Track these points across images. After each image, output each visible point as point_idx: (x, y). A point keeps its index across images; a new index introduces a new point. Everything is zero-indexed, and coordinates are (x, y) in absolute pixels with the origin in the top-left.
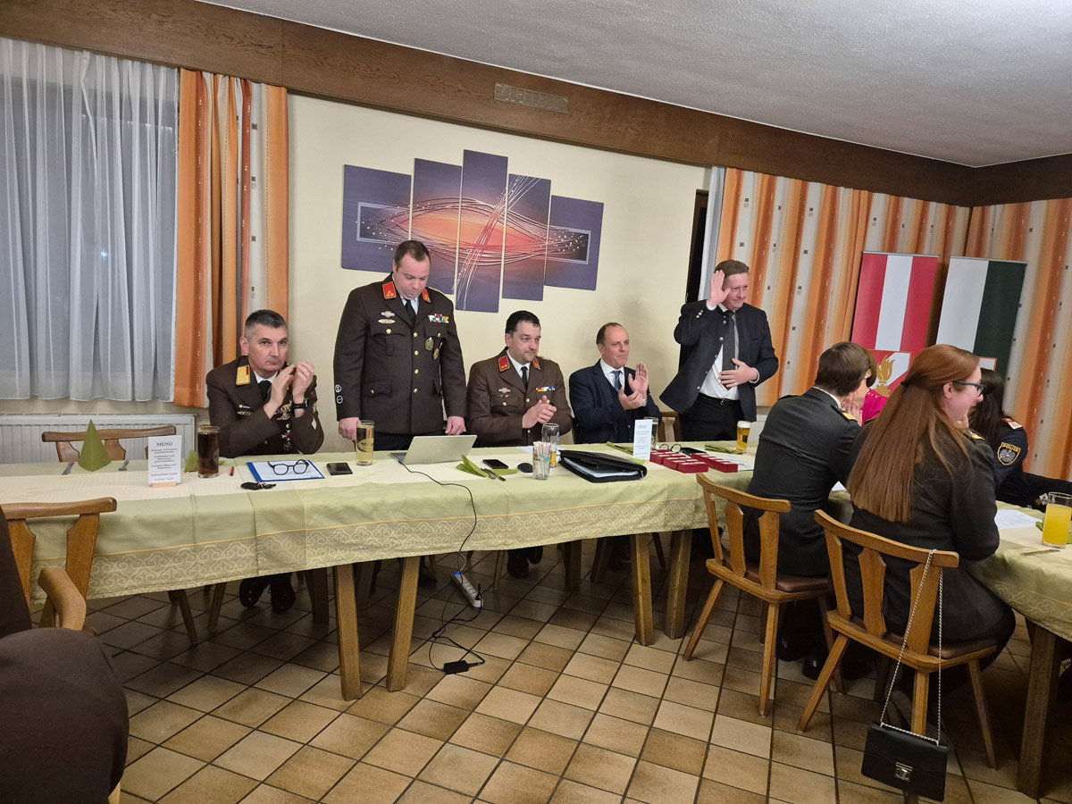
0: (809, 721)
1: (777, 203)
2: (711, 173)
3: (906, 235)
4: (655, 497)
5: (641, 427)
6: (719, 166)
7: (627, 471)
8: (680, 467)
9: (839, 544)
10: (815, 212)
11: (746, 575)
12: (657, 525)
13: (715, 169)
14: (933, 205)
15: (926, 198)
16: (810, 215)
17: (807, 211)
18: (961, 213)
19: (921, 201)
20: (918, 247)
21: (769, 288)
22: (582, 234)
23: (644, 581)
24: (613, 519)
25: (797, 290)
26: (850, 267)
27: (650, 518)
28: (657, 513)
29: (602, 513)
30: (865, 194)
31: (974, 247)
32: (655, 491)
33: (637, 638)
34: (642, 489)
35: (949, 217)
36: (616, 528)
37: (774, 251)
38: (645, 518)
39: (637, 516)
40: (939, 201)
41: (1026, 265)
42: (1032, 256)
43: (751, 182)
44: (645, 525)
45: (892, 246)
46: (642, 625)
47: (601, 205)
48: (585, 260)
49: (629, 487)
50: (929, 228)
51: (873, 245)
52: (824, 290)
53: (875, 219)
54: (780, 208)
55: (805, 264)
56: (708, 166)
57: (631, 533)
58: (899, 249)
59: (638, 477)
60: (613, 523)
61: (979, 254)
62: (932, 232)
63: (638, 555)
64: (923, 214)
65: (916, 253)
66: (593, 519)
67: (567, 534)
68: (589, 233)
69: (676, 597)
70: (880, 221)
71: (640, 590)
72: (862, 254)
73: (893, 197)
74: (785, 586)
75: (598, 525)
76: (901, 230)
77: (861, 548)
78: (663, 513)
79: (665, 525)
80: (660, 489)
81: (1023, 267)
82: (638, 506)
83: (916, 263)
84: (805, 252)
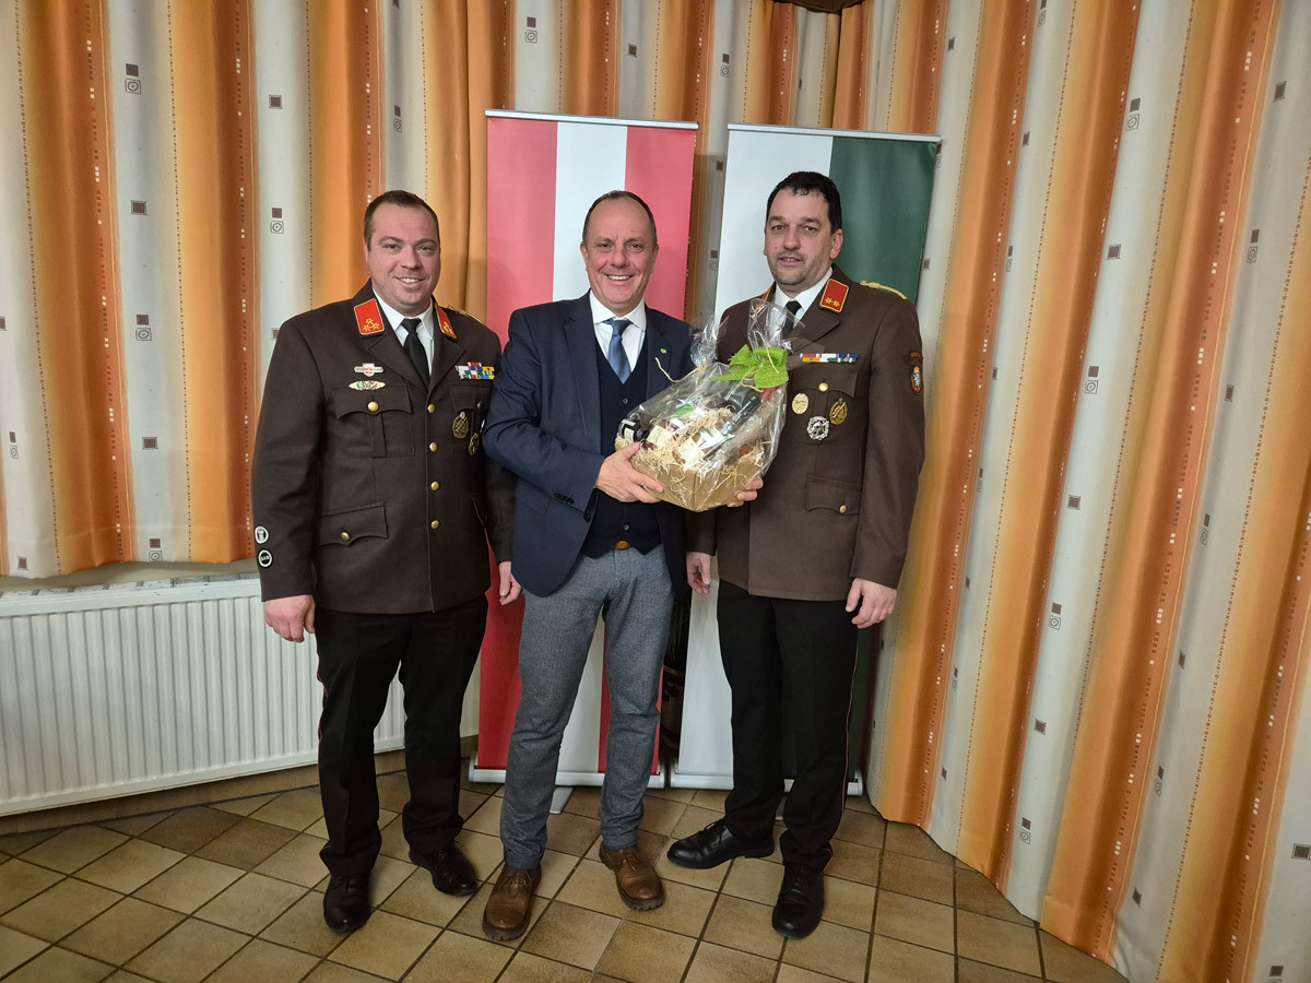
18: (815, 28)
25: (267, 217)
41: (939, 147)
42: (953, 126)
50: (717, 63)
53: (531, 22)
62: (728, 73)
64: (697, 24)
70: (551, 29)
76: (626, 65)
84: (276, 102)
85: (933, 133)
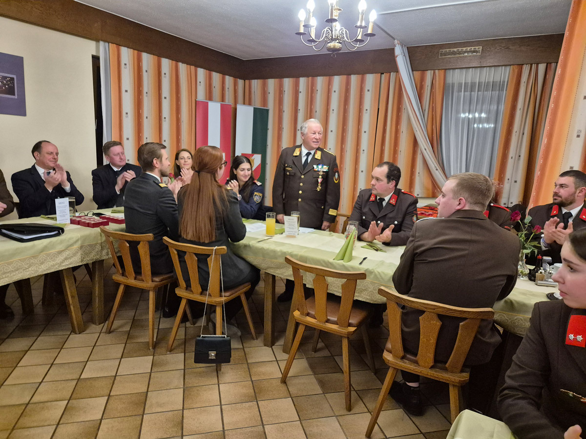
0: (172, 346)
1: (145, 68)
2: (99, 46)
3: (217, 92)
4: (72, 245)
5: (60, 203)
6: (105, 41)
7: (50, 232)
8: (90, 225)
9: (176, 252)
10: (167, 75)
11: (135, 279)
12: (75, 261)
13: (101, 43)
14: (227, 77)
15: (224, 73)
16: (165, 77)
17: (163, 75)
18: (240, 82)
19: (221, 75)
20: (223, 99)
21: (147, 118)
22: (8, 77)
23: (73, 297)
24: (42, 263)
25: (163, 119)
26: (190, 107)
27: (70, 258)
28: (75, 254)
29: (32, 261)
30: (193, 67)
31: (248, 101)
32: (72, 242)
33: (73, 331)
34: (61, 242)
35: (235, 84)
36: (45, 269)
37: (147, 96)
38: (66, 259)
39: (60, 258)
40: (230, 75)
41: (269, 110)
42: (271, 106)
43: (126, 54)
44: (67, 263)
45: (210, 98)
46: (75, 323)
47: (22, 59)
48: (14, 94)
49: (51, 242)
50: (227, 89)
51: (201, 96)
52: (178, 120)
53: (200, 82)
54: (146, 71)
55: (166, 105)
56: (97, 40)
57: (58, 270)
58: (214, 99)
59: (58, 235)
60: (43, 266)
61: (250, 104)
62: (228, 91)
63: (66, 282)
64: (223, 82)
65: (222, 102)
66: (26, 266)
67: (6, 279)
68: (14, 76)
69: (97, 301)
70: (203, 84)
71: (71, 302)
72: (196, 101)
73: (207, 71)
74: (157, 279)
75: (30, 269)
76: (214, 89)
77: (185, 253)
78: (79, 254)
79: (82, 261)
80: (75, 240)
81: (267, 111)
82: (60, 252)
83: (223, 107)
84: (165, 98)
85: (267, 107)
